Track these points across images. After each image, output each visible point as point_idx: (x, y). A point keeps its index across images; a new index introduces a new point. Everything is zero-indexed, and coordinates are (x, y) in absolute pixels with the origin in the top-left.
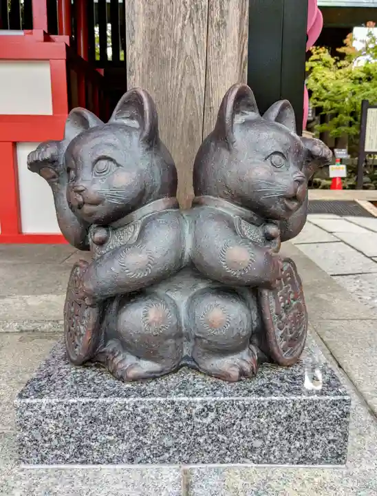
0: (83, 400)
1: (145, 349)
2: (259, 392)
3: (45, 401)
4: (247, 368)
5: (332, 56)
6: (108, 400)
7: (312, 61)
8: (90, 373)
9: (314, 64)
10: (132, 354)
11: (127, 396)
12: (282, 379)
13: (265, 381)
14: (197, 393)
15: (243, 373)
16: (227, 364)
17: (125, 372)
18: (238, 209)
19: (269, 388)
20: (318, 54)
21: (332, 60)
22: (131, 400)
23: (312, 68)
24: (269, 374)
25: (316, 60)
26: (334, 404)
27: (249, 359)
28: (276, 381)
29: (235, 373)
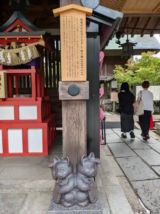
0: (60, 211)
1: (69, 202)
2: (88, 209)
3: (53, 211)
4: (86, 204)
5: (123, 68)
6: (63, 211)
7: (116, 69)
8: (59, 205)
9: (117, 71)
10: (67, 202)
11: (66, 210)
12: (92, 206)
13: (89, 207)
14: (78, 209)
15: (85, 206)
16: (83, 204)
17: (66, 205)
18: (84, 176)
19: (90, 208)
20: (118, 67)
21: (123, 69)
22: (67, 211)
23: (116, 72)
24: (90, 205)
25: (117, 69)
26: (100, 211)
27: (86, 203)
28: (91, 207)
29: (84, 205)
